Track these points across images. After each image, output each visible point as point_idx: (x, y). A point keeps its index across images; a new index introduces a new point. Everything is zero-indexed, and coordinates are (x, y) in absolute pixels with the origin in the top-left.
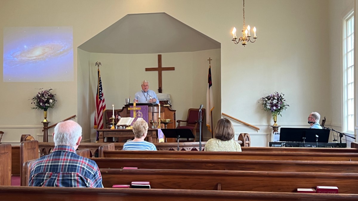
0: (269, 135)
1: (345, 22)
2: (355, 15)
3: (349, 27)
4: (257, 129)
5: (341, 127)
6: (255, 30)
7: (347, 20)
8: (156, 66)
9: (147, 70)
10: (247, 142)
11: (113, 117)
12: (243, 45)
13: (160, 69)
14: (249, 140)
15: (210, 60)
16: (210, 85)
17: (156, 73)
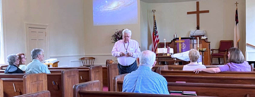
9: (188, 13)
11: (165, 47)
15: (237, 3)
16: (237, 22)
17: (195, 15)
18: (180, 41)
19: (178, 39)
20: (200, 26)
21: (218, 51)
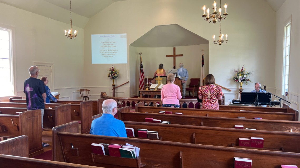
0: (237, 94)
1: (285, 28)
2: (291, 24)
3: (288, 31)
4: (230, 91)
5: (280, 91)
6: (227, 36)
7: (287, 27)
8: (173, 54)
9: (167, 56)
10: (223, 99)
11: (147, 83)
12: (219, 45)
13: (174, 56)
14: (224, 98)
15: (203, 50)
16: (203, 65)
17: (172, 58)
18: (159, 78)
19: (158, 77)
20: (176, 66)
21: (189, 86)
